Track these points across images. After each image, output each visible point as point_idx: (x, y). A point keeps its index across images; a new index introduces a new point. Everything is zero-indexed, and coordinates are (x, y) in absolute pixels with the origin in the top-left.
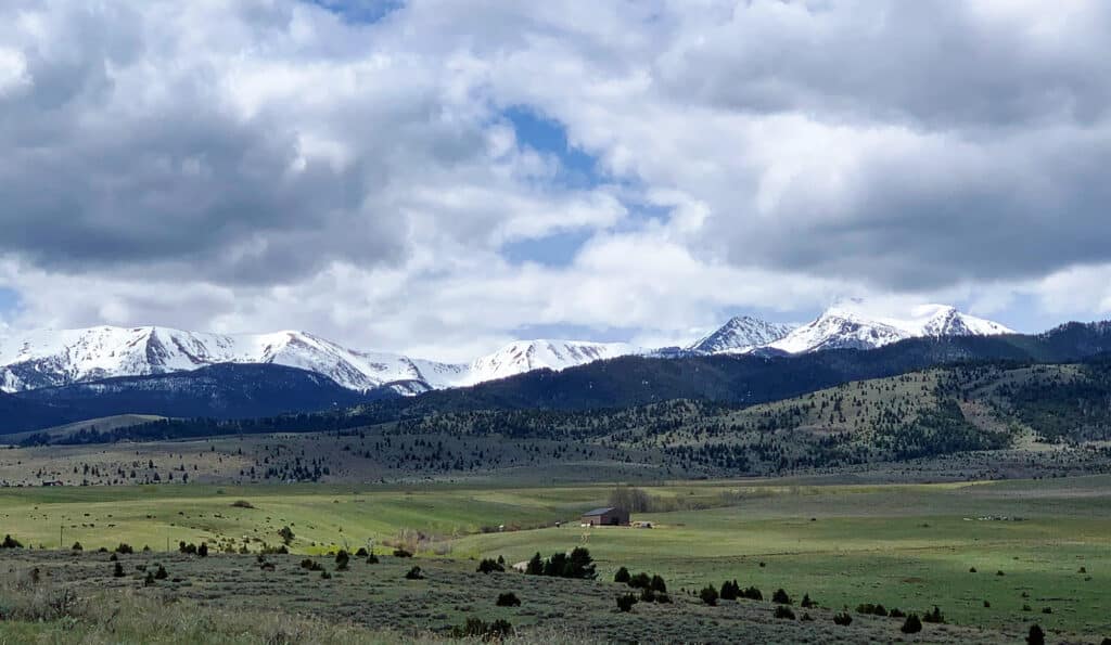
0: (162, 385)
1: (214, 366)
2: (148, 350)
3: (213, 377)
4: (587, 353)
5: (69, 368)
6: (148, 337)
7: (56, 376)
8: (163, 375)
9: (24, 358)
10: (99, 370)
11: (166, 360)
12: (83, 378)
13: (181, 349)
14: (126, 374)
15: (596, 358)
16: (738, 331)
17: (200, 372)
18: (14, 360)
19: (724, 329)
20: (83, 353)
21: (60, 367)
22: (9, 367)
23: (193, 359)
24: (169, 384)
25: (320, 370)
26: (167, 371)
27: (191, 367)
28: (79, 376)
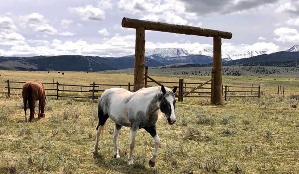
0: (181, 59)
1: (190, 55)
2: (177, 52)
3: (190, 57)
4: (263, 52)
5: (162, 56)
6: (177, 50)
7: (160, 57)
8: (180, 57)
9: (154, 54)
10: (168, 56)
11: (180, 54)
12: (165, 58)
13: (183, 52)
14: (173, 57)
15: (265, 53)
16: (295, 48)
17: (188, 56)
18: (152, 54)
19: (292, 48)
20: (165, 53)
21: (160, 55)
22: (152, 55)
23: (186, 54)
24: (182, 58)
25: (210, 56)
26: (181, 56)
27: (185, 55)
28: (164, 57)
